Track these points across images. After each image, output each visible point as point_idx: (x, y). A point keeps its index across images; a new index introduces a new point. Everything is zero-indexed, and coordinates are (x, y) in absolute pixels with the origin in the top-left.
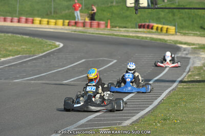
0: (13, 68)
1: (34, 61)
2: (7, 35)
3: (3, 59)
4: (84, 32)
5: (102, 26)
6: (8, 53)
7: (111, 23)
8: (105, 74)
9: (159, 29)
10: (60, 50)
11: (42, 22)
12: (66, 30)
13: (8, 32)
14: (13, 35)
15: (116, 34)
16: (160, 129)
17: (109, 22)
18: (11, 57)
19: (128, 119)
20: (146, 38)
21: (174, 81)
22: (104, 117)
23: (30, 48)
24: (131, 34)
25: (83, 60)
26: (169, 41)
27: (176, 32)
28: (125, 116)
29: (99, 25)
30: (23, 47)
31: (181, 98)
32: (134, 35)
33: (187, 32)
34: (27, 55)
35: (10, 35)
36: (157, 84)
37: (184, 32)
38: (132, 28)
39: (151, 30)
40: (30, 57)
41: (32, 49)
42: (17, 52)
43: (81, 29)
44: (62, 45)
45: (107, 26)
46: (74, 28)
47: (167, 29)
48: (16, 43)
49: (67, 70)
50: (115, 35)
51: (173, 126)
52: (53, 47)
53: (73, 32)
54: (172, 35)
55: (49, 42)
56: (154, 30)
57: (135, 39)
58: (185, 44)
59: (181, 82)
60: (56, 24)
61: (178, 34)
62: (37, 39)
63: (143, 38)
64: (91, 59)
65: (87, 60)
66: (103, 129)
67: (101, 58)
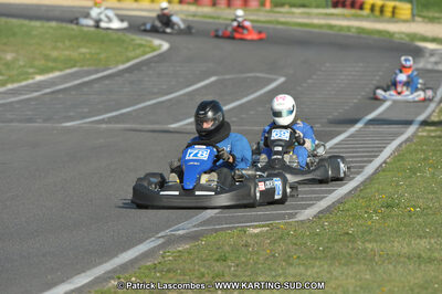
0: (61, 96)
1: (107, 82)
2: (47, 24)
3: (39, 78)
4: (211, 17)
5: (254, 4)
6: (51, 64)
8: (260, 109)
9: (377, 9)
10: (162, 57)
12: (177, 12)
13: (49, 19)
14: (61, 25)
15: (283, 20)
16: (378, 226)
18: (57, 74)
19: (310, 205)
20: (349, 28)
21: (409, 123)
23: (98, 54)
24: (316, 21)
25: (213, 79)
26: (397, 36)
27: (413, 15)
28: (302, 199)
29: (245, 1)
30: (83, 50)
31: (424, 159)
32: (322, 22)
33: (437, 15)
34: (92, 68)
35: (53, 24)
36: (372, 128)
37: (431, 14)
38: (318, 7)
39: (359, 12)
40: (97, 72)
41: (103, 56)
42: (69, 63)
43: (207, 10)
44: (166, 46)
45: (263, 4)
46: (193, 8)
47: (394, 8)
48: (67, 43)
49: (177, 101)
50: (282, 23)
51: (407, 220)
52: (147, 49)
53: (191, 18)
54: (405, 21)
55: (139, 39)
56: (366, 12)
57: (325, 31)
58: (434, 40)
59: (425, 123)
61: (417, 19)
63: (341, 28)
64: (227, 77)
65: (221, 77)
66: (256, 227)
67: (251, 74)
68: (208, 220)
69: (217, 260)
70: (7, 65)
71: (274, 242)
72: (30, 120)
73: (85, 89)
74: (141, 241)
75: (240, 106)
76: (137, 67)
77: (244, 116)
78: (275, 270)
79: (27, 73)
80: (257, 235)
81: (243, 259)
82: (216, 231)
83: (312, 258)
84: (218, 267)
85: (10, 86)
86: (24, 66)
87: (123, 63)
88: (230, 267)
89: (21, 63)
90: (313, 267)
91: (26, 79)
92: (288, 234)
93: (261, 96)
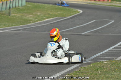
0: (52, 25)
1: (65, 21)
3: (47, 20)
4: (94, 4)
6: (50, 16)
8: (107, 29)
10: (80, 15)
12: (84, 2)
13: (50, 4)
15: (114, 5)
18: (51, 19)
22: (106, 54)
25: (94, 21)
28: (119, 54)
30: (59, 12)
34: (61, 17)
35: (51, 5)
40: (63, 18)
41: (64, 14)
42: (55, 16)
43: (93, 2)
44: (81, 11)
46: (89, 1)
48: (55, 10)
49: (84, 26)
52: (76, 12)
53: (88, 4)
55: (74, 9)
64: (99, 20)
65: (96, 20)
66: (106, 61)
67: (105, 20)
68: (92, 59)
70: (38, 16)
72: (44, 31)
73: (59, 23)
75: (102, 28)
77: (103, 31)
78: (111, 73)
79: (43, 18)
80: (106, 64)
81: (102, 70)
82: (95, 62)
85: (39, 22)
87: (70, 16)
88: (99, 72)
89: (42, 16)
91: (43, 20)
92: (115, 63)
93: (108, 25)
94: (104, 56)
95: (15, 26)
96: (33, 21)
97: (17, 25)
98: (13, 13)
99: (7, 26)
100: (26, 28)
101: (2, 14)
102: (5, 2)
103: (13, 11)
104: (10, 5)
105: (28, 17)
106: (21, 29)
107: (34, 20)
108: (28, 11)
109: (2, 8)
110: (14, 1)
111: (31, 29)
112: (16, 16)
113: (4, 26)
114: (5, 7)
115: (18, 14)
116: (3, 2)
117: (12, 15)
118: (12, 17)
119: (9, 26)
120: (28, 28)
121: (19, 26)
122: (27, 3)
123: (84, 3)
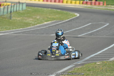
0: (51, 28)
1: (63, 24)
2: (48, 9)
3: (45, 23)
4: (90, 8)
5: (101, 4)
6: (49, 19)
7: (106, 2)
8: (102, 32)
10: (77, 18)
11: (68, 2)
13: (48, 8)
17: (105, 2)
18: (50, 22)
25: (90, 24)
28: (112, 55)
29: (99, 4)
30: (57, 16)
34: (59, 20)
35: (50, 9)
41: (62, 17)
42: (54, 19)
43: (89, 6)
44: (78, 15)
45: (104, 4)
46: (86, 5)
48: (53, 14)
49: (81, 29)
53: (85, 8)
55: (71, 13)
60: (75, 3)
62: (65, 12)
64: (94, 23)
66: (99, 62)
67: (100, 23)
68: (86, 60)
69: (88, 71)
70: (37, 19)
71: (103, 66)
72: (43, 34)
73: (57, 26)
74: (69, 65)
75: (97, 31)
76: (71, 20)
77: (98, 33)
78: (103, 74)
79: (42, 22)
80: (99, 64)
81: (95, 71)
82: (88, 63)
83: (112, 71)
84: (88, 72)
85: (38, 25)
86: (42, 20)
87: (67, 19)
89: (41, 19)
90: (113, 73)
91: (42, 23)
92: (107, 64)
93: (102, 28)
94: (98, 58)
95: (15, 29)
96: (32, 24)
97: (17, 28)
98: (14, 17)
99: (8, 29)
100: (26, 31)
101: (4, 18)
102: (7, 6)
103: (14, 15)
104: (11, 10)
105: (27, 20)
106: (21, 32)
107: (34, 24)
108: (28, 15)
109: (3, 12)
110: (15, 6)
111: (31, 31)
112: (17, 19)
113: (5, 29)
114: (6, 11)
115: (19, 18)
116: (4, 6)
117: (13, 18)
118: (13, 20)
119: (10, 29)
120: (28, 31)
121: (20, 29)
122: (28, 7)
123: (81, 7)
